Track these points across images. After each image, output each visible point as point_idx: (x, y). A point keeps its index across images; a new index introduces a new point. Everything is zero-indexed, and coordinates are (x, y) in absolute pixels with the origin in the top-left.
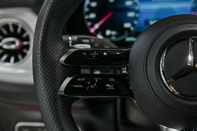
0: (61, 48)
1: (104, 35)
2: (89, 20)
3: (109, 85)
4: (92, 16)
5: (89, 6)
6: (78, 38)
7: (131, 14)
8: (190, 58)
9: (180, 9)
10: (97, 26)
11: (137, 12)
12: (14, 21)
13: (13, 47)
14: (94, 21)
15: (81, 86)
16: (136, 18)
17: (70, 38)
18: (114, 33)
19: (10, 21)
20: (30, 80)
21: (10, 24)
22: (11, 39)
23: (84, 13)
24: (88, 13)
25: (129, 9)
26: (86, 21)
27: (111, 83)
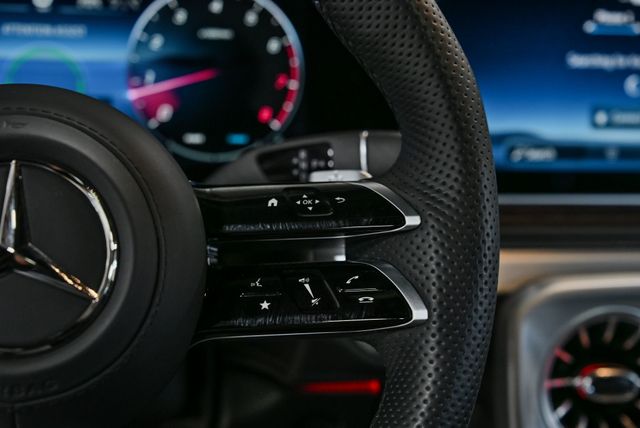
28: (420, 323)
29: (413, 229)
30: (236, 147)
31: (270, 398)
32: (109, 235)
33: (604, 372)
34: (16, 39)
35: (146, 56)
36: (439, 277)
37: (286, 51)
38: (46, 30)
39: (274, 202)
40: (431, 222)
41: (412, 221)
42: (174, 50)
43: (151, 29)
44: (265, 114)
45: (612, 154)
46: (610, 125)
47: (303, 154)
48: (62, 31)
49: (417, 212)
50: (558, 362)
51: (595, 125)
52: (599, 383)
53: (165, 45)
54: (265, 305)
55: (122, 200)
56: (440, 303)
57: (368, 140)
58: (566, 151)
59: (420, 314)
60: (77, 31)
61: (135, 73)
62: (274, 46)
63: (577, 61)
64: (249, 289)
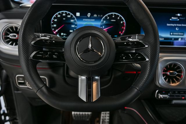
0: (33, 38)
1: (60, 35)
2: (53, 27)
3: (54, 56)
4: (55, 26)
5: (53, 21)
6: (45, 35)
7: (73, 26)
8: (90, 45)
9: (95, 25)
10: (57, 31)
11: (76, 25)
12: (16, 25)
13: (15, 38)
14: (55, 28)
15: (41, 56)
16: (75, 28)
17: (40, 35)
18: (65, 34)
19: (14, 25)
20: (17, 53)
21: (14, 26)
22: (15, 34)
23: (51, 24)
24: (53, 24)
25: (72, 24)
26: (52, 28)
27: (55, 55)
28: (147, 61)
29: (146, 47)
30: (116, 37)
31: (120, 74)
32: (103, 46)
33: (171, 72)
34: (85, 21)
35: (103, 24)
36: (151, 54)
37: (123, 23)
38: (89, 20)
39: (125, 43)
40: (149, 46)
41: (147, 46)
42: (107, 23)
43: (104, 20)
44: (120, 32)
45: (173, 39)
46: (173, 35)
47: (127, 38)
48: (91, 20)
49: (147, 45)
50: (164, 70)
51: (171, 35)
52: (170, 73)
53: (105, 22)
54: (124, 58)
55: (105, 42)
56: (151, 58)
57: (137, 35)
58: (165, 39)
59: (147, 60)
60: (94, 20)
61: (101, 26)
62: (122, 22)
63: (168, 25)
64: (121, 56)
